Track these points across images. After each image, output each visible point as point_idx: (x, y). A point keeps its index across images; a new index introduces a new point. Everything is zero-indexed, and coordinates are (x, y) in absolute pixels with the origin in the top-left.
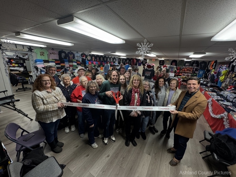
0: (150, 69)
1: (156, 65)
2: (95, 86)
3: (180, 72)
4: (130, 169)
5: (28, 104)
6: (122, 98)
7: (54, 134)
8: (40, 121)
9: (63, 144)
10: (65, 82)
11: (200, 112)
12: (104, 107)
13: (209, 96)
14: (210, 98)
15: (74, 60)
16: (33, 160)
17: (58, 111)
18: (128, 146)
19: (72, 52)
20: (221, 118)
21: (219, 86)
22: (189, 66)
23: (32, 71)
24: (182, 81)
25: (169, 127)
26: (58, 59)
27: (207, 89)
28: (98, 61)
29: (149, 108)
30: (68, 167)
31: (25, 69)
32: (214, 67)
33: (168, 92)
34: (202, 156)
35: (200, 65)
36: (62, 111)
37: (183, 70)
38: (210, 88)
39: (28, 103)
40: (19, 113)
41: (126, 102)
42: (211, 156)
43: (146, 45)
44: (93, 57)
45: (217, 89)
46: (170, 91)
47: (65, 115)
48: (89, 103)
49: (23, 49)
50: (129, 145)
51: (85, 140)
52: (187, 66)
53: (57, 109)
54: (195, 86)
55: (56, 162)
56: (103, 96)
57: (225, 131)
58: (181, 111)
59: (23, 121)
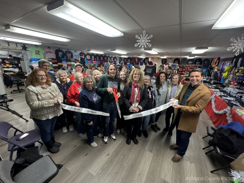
0: (151, 66)
1: (158, 64)
2: (92, 81)
3: (183, 71)
7: (50, 133)
8: (35, 118)
9: (61, 144)
10: (61, 79)
11: (203, 105)
14: (213, 94)
15: (72, 59)
16: (26, 159)
17: (54, 108)
18: (129, 144)
19: (69, 51)
20: (224, 113)
21: (223, 83)
22: (192, 64)
23: (27, 72)
24: (186, 80)
25: (171, 124)
26: (55, 58)
27: (210, 86)
28: (98, 61)
30: (66, 167)
31: (20, 70)
32: (217, 64)
33: (170, 88)
34: (205, 151)
35: (203, 63)
36: (59, 108)
37: (186, 68)
38: (214, 85)
39: (24, 104)
40: (13, 113)
42: (214, 151)
43: (145, 37)
44: (93, 57)
45: (220, 86)
46: (172, 86)
47: (62, 112)
48: (86, 98)
49: (16, 47)
51: (84, 140)
52: (190, 64)
53: (53, 105)
54: (198, 78)
57: (228, 126)
58: (184, 105)
59: (18, 122)
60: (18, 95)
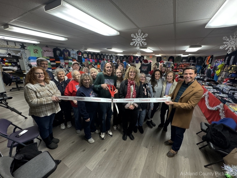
0: (146, 64)
1: (153, 62)
2: (89, 78)
3: (177, 69)
4: (127, 162)
5: (23, 102)
6: (117, 92)
7: (49, 129)
8: (34, 115)
9: (59, 140)
10: (59, 77)
11: (195, 102)
12: (100, 100)
13: (205, 90)
14: (207, 91)
16: (25, 155)
17: (53, 105)
18: (125, 140)
20: (217, 110)
21: (216, 80)
22: (186, 62)
23: (26, 70)
25: (166, 120)
27: (203, 84)
28: (95, 59)
29: (147, 100)
30: (64, 163)
31: (19, 69)
32: (210, 61)
33: (165, 85)
35: (196, 60)
36: (57, 105)
38: (207, 83)
40: (13, 111)
41: (121, 95)
42: (208, 146)
43: (140, 35)
44: (90, 55)
45: (213, 83)
46: (167, 84)
47: (59, 109)
48: (84, 95)
49: (15, 46)
50: (126, 138)
51: (82, 136)
52: (184, 62)
53: (51, 102)
54: (191, 76)
55: (50, 156)
56: (98, 88)
57: (221, 122)
59: (17, 119)
60: (17, 92)
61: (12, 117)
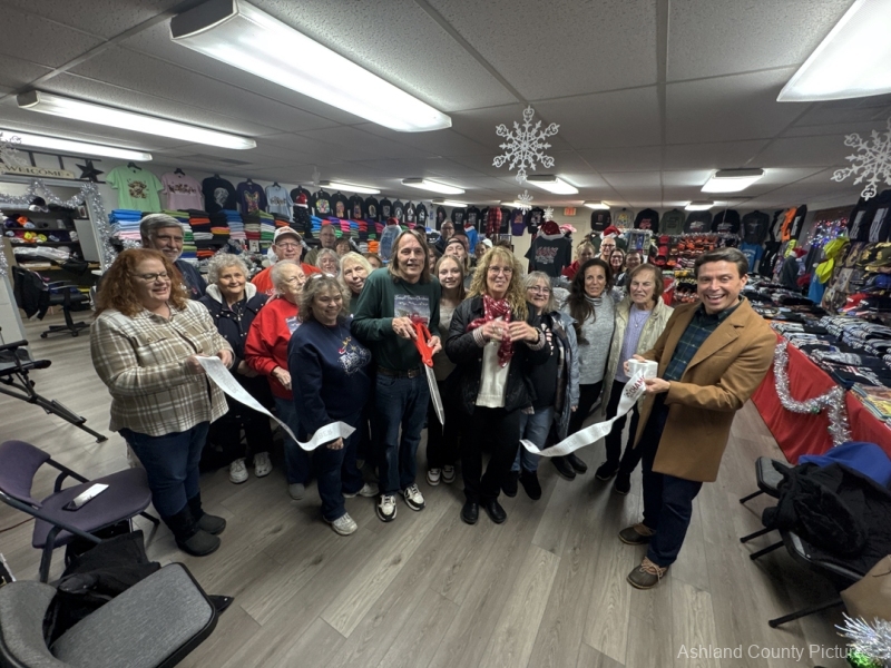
0: (552, 237)
2: (339, 293)
3: (670, 256)
4: (479, 604)
5: (89, 381)
7: (185, 482)
8: (128, 430)
9: (225, 522)
10: (225, 286)
11: (749, 383)
15: (263, 215)
17: (198, 391)
18: (472, 524)
19: (254, 182)
21: (815, 300)
22: (703, 232)
23: (101, 260)
24: (679, 289)
25: (626, 450)
26: (201, 208)
28: (359, 219)
31: (75, 254)
33: (624, 316)
34: (749, 550)
35: (742, 225)
37: (682, 245)
38: (782, 309)
39: (89, 378)
40: (52, 412)
42: (783, 548)
44: (340, 205)
45: (804, 312)
46: (629, 312)
47: (224, 408)
48: (315, 354)
50: (477, 517)
51: (309, 507)
52: (696, 230)
54: (727, 285)
56: (380, 331)
57: (834, 456)
58: (679, 381)
59: (67, 442)
60: (70, 343)
61: (48, 435)
